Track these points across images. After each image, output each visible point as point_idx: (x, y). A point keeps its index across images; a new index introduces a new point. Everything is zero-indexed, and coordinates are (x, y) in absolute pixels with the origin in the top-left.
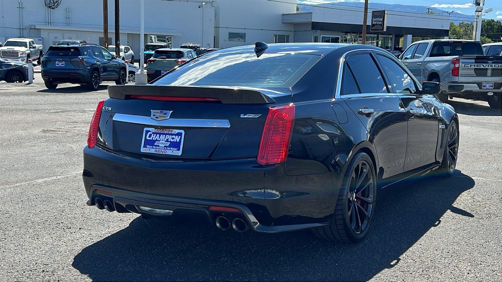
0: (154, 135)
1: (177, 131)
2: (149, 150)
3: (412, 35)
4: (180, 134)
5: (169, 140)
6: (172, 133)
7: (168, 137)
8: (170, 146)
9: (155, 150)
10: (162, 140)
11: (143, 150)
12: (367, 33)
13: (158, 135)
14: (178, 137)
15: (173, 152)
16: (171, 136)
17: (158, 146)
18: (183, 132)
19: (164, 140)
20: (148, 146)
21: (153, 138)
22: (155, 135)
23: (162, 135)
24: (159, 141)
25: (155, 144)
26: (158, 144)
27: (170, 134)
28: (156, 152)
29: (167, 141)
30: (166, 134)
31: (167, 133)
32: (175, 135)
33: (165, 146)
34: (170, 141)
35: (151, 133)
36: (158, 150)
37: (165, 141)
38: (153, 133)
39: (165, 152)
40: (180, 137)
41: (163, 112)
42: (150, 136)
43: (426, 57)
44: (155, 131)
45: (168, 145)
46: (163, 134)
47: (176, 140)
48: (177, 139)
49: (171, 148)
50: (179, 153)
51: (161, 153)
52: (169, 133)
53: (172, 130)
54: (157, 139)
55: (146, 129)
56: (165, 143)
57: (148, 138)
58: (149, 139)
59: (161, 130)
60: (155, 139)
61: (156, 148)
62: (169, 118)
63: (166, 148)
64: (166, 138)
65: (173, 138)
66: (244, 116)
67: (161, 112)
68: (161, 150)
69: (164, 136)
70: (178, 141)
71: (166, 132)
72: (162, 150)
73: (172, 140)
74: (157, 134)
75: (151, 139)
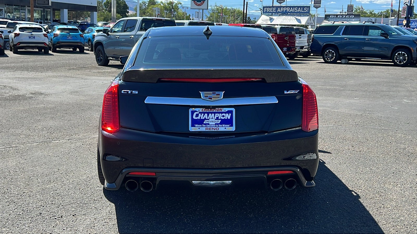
0: (201, 115)
1: (227, 109)
2: (199, 128)
3: (67, 10)
4: (230, 112)
5: (219, 118)
6: (222, 111)
7: (217, 115)
8: (221, 124)
9: (206, 128)
10: (211, 118)
11: (192, 129)
12: (34, 7)
13: (206, 115)
14: (229, 115)
15: (225, 128)
16: (220, 114)
17: (208, 124)
18: (233, 109)
19: (213, 118)
20: (196, 125)
21: (201, 117)
22: (203, 114)
23: (210, 114)
24: (209, 119)
25: (204, 123)
26: (207, 123)
27: (219, 113)
28: (207, 130)
29: (217, 118)
30: (215, 113)
31: (217, 111)
32: (225, 113)
33: (216, 124)
34: (221, 119)
35: (198, 113)
36: (209, 128)
37: (215, 119)
38: (200, 113)
39: (217, 129)
40: (230, 114)
41: (215, 93)
42: (197, 115)
43: (137, 31)
44: (202, 111)
45: (219, 123)
46: (212, 113)
47: (227, 118)
48: (228, 116)
49: (223, 125)
50: (233, 129)
51: (213, 130)
52: (219, 111)
53: (221, 108)
54: (205, 118)
55: (191, 110)
56: (215, 120)
57: (194, 117)
58: (197, 118)
59: (209, 110)
60: (204, 118)
61: (206, 126)
62: (222, 98)
63: (217, 125)
64: (216, 116)
65: (223, 116)
66: (287, 92)
67: (213, 93)
68: (212, 127)
69: (213, 114)
70: (229, 118)
71: (215, 111)
72: (214, 128)
73: (222, 118)
74: (204, 113)
75: (199, 118)
